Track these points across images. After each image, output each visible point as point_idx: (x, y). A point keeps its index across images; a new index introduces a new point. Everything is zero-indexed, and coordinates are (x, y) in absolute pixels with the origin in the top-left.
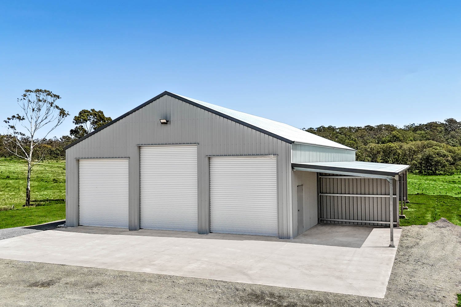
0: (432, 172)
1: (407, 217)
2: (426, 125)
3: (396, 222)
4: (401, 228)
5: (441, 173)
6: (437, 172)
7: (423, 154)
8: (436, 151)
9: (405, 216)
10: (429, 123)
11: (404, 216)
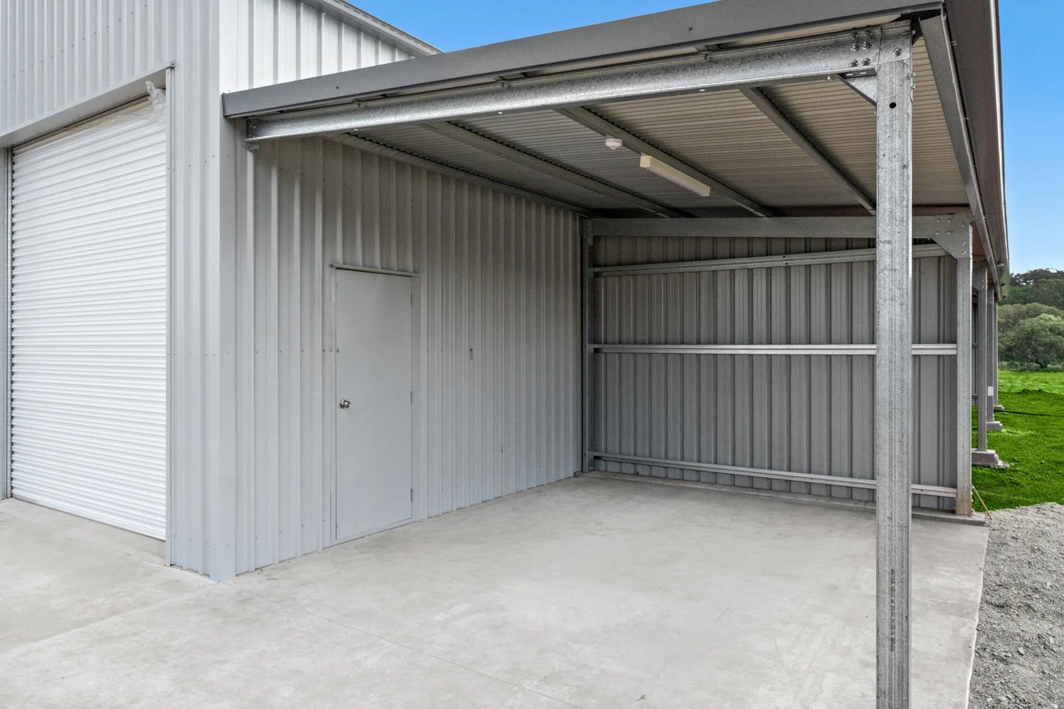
0: (1039, 365)
1: (1001, 458)
2: (1025, 275)
3: (955, 486)
4: (981, 524)
5: (1057, 368)
6: (1049, 365)
7: (1017, 329)
8: (1048, 324)
9: (996, 456)
10: (1031, 271)
11: (993, 455)
